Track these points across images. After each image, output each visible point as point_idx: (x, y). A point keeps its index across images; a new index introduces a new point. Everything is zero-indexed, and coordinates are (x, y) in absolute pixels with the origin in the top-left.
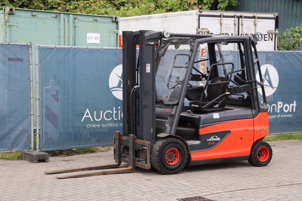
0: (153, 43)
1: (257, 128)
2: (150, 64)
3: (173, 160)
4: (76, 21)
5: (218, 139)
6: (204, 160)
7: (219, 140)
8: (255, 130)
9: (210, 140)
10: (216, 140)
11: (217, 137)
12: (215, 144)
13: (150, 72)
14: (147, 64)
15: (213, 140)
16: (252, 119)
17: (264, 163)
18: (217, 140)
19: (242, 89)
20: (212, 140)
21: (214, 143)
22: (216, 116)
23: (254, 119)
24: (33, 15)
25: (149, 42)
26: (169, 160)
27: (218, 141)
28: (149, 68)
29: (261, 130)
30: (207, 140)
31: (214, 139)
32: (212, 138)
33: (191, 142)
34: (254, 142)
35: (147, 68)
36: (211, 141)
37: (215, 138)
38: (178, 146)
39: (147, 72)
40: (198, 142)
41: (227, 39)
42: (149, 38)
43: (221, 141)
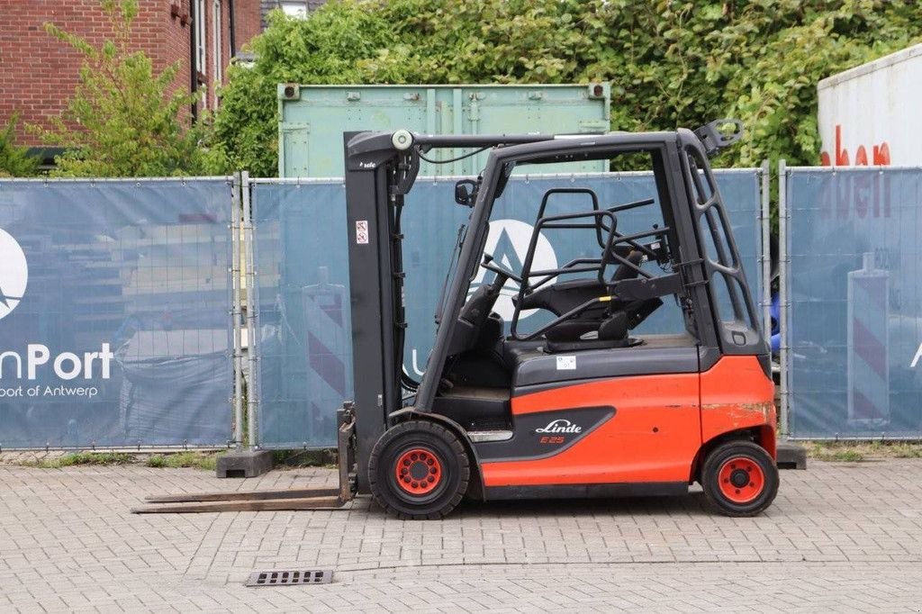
0: (372, 165)
1: (713, 402)
2: (366, 222)
3: (426, 480)
4: (474, 105)
5: (575, 429)
6: (527, 486)
7: (576, 431)
8: (704, 406)
9: (546, 430)
10: (566, 433)
11: (569, 423)
12: (564, 444)
13: (367, 242)
14: (357, 222)
15: (558, 431)
16: (697, 375)
17: (749, 507)
18: (572, 431)
19: (653, 286)
20: (553, 431)
21: (561, 440)
22: (566, 362)
23: (702, 374)
24: (350, 100)
25: (361, 164)
26: (413, 480)
27: (574, 435)
28: (366, 232)
29: (726, 409)
30: (537, 431)
31: (559, 429)
32: (553, 426)
33: (481, 434)
34: (705, 441)
35: (358, 232)
36: (551, 435)
37: (561, 424)
38: (437, 443)
39: (358, 242)
40: (506, 435)
41: (594, 143)
42: (356, 152)
43: (584, 434)
